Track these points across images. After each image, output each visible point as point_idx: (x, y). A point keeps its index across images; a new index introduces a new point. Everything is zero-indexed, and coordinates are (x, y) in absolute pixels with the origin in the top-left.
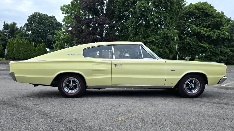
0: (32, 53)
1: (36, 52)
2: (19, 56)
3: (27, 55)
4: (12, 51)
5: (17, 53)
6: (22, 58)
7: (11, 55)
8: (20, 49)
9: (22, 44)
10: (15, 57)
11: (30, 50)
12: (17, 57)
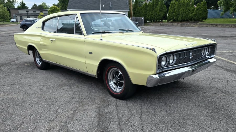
0: (190, 13)
1: (195, 12)
2: (178, 17)
3: (185, 16)
4: (173, 13)
5: (176, 14)
6: (180, 19)
7: (171, 17)
8: (180, 10)
9: (182, 4)
10: (174, 19)
11: (189, 10)
12: (176, 19)
